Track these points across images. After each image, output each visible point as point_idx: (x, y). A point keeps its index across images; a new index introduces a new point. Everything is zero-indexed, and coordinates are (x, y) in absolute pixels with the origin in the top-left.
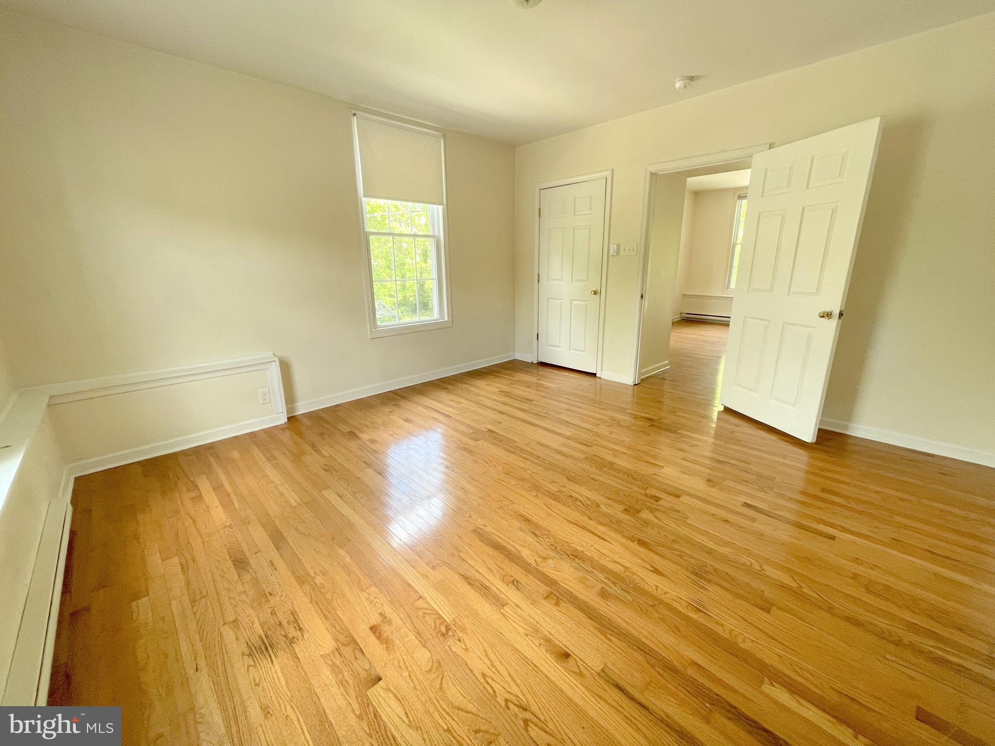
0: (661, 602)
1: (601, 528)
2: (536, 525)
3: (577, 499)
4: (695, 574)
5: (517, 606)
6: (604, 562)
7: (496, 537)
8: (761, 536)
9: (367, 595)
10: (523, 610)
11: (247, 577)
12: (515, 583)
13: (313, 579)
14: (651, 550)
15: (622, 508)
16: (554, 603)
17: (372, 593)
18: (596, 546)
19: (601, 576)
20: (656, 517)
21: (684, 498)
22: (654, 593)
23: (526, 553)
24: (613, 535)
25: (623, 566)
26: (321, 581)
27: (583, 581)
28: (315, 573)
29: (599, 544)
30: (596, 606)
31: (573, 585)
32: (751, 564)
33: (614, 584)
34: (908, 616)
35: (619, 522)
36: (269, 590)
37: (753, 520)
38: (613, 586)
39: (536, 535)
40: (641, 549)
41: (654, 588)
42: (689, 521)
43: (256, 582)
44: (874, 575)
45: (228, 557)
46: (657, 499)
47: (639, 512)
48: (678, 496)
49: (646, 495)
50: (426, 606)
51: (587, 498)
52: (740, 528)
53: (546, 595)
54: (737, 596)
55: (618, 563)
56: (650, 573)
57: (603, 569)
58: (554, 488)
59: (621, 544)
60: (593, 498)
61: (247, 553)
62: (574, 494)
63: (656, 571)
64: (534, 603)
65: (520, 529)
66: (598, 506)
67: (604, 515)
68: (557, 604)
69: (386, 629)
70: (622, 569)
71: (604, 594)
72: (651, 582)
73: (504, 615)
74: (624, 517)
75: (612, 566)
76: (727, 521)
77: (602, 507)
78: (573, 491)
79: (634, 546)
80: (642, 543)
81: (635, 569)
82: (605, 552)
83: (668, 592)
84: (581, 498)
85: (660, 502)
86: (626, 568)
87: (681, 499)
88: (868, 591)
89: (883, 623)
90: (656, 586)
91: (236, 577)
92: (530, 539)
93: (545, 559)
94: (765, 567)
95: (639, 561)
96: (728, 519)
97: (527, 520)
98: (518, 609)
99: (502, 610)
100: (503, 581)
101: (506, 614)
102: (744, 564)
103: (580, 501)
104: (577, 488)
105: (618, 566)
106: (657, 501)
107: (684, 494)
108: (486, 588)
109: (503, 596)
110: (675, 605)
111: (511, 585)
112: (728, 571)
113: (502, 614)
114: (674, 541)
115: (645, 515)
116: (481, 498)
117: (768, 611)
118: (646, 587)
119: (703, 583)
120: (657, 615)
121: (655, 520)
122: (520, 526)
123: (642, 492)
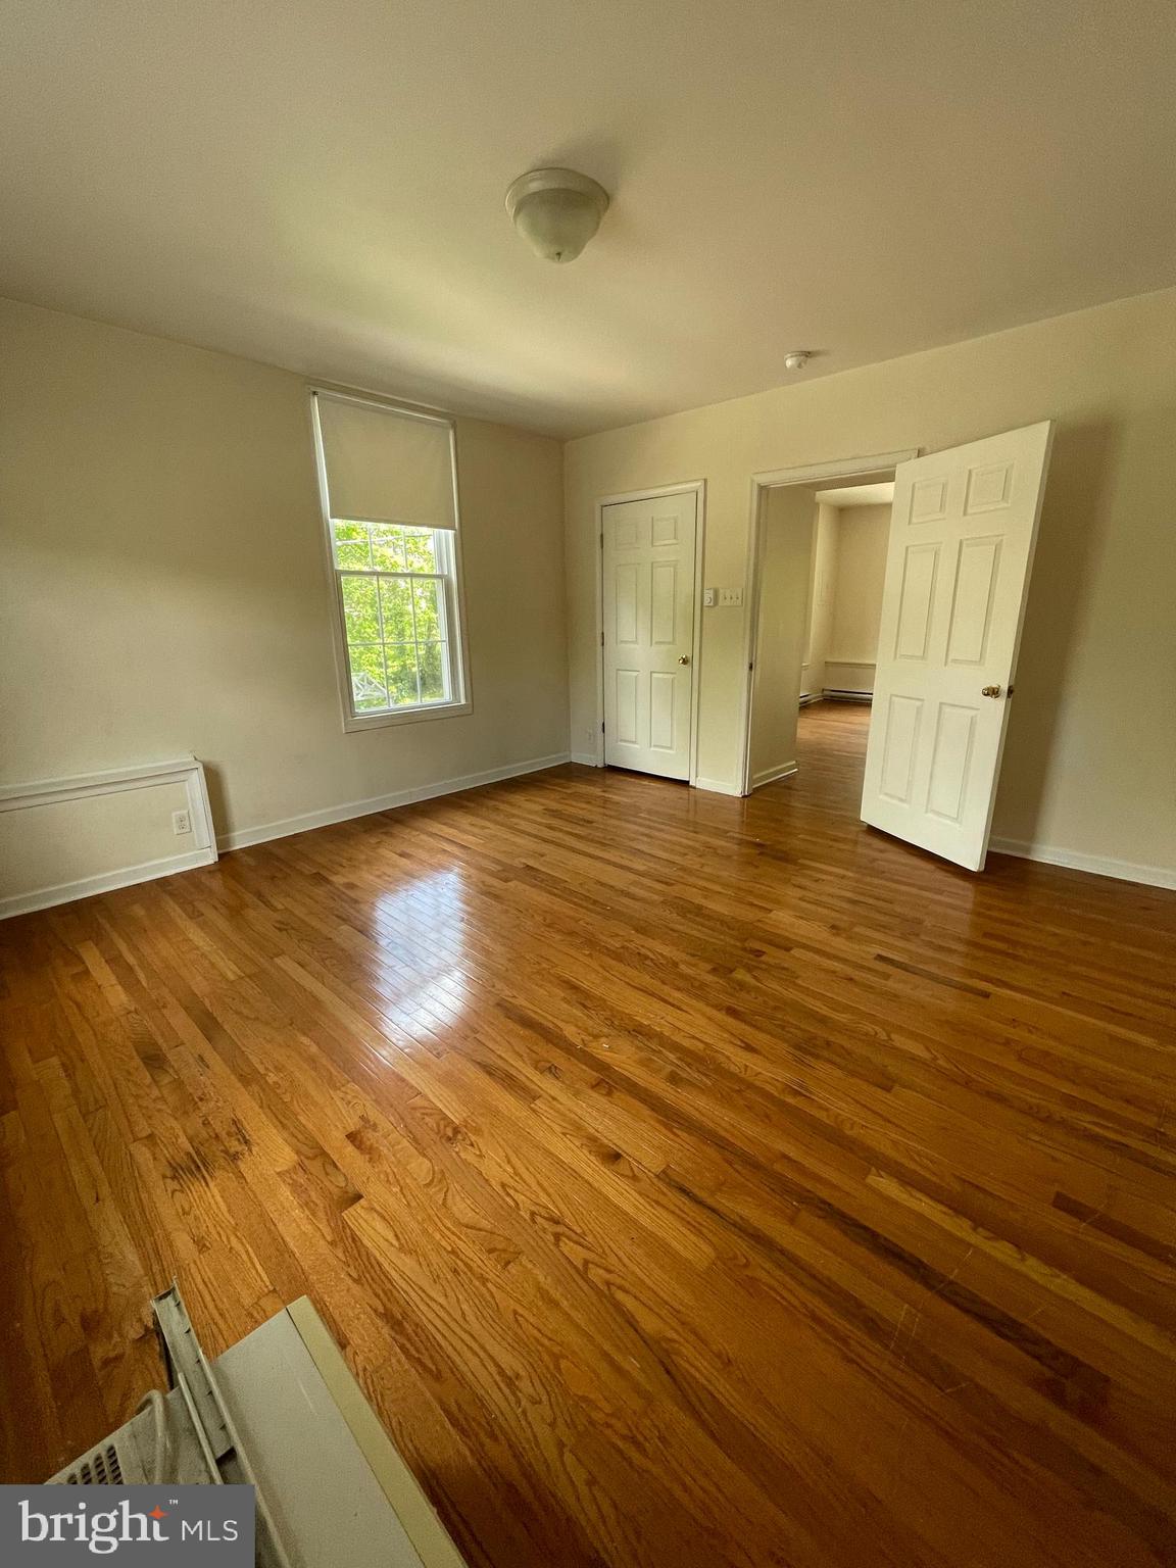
0: (750, 1086)
1: (677, 995)
2: (587, 995)
3: (647, 957)
4: (798, 1047)
5: (554, 1099)
6: (677, 1038)
7: (529, 1012)
8: (894, 997)
9: (342, 1095)
10: (561, 1104)
11: (165, 1080)
12: (553, 1071)
13: (263, 1077)
14: (745, 1022)
15: (709, 967)
16: (604, 1093)
17: (349, 1091)
18: (669, 1018)
19: (671, 1056)
20: (755, 977)
21: (796, 952)
22: (742, 1075)
23: (570, 1032)
24: (694, 1002)
25: (702, 1042)
26: (276, 1079)
27: (645, 1063)
28: (267, 1069)
29: (672, 1015)
30: (662, 1094)
31: (632, 1069)
32: (876, 1033)
33: (689, 1065)
34: (1066, 1088)
35: (703, 986)
36: (200, 1093)
37: (887, 977)
38: (688, 1069)
39: (584, 1006)
40: (730, 1020)
41: (743, 1070)
42: (800, 982)
43: (179, 1084)
44: (1033, 1039)
45: (135, 1053)
46: (759, 953)
47: (731, 971)
48: (788, 949)
49: (744, 949)
50: (424, 1103)
51: (661, 954)
52: (869, 988)
53: (594, 1083)
54: (853, 1074)
55: (697, 1039)
56: (740, 1050)
57: (676, 1047)
58: (616, 944)
59: (704, 1014)
60: (669, 955)
61: (164, 1047)
62: (643, 951)
63: (749, 1048)
64: (577, 1093)
65: (564, 999)
66: (676, 965)
67: (683, 976)
68: (609, 1094)
69: (370, 1137)
70: (701, 1046)
71: (674, 1079)
72: (738, 1060)
73: (534, 1111)
74: (710, 978)
75: (687, 1043)
76: (851, 979)
77: (682, 967)
78: (642, 946)
79: (720, 1016)
80: (732, 1012)
81: (719, 1045)
82: (678, 1024)
83: (760, 1073)
84: (651, 956)
85: (763, 958)
86: (706, 1043)
87: (792, 952)
88: (1020, 1059)
89: (1032, 1097)
90: (747, 1066)
91: (148, 1080)
92: (577, 1012)
93: (596, 1037)
94: (893, 1036)
95: (725, 1035)
96: (853, 977)
97: (575, 988)
98: (555, 1103)
99: (532, 1105)
100: (536, 1068)
101: (539, 1110)
102: (866, 1034)
103: (652, 959)
104: (649, 942)
105: (696, 1042)
106: (757, 956)
107: (797, 947)
108: (511, 1077)
109: (533, 1087)
110: (768, 1088)
111: (547, 1073)
112: (844, 1043)
113: (531, 1108)
114: (775, 1008)
115: (740, 975)
116: (510, 960)
117: (888, 1090)
118: (733, 1068)
119: (809, 1059)
120: (742, 1102)
121: (753, 982)
122: (563, 995)
123: (738, 944)
